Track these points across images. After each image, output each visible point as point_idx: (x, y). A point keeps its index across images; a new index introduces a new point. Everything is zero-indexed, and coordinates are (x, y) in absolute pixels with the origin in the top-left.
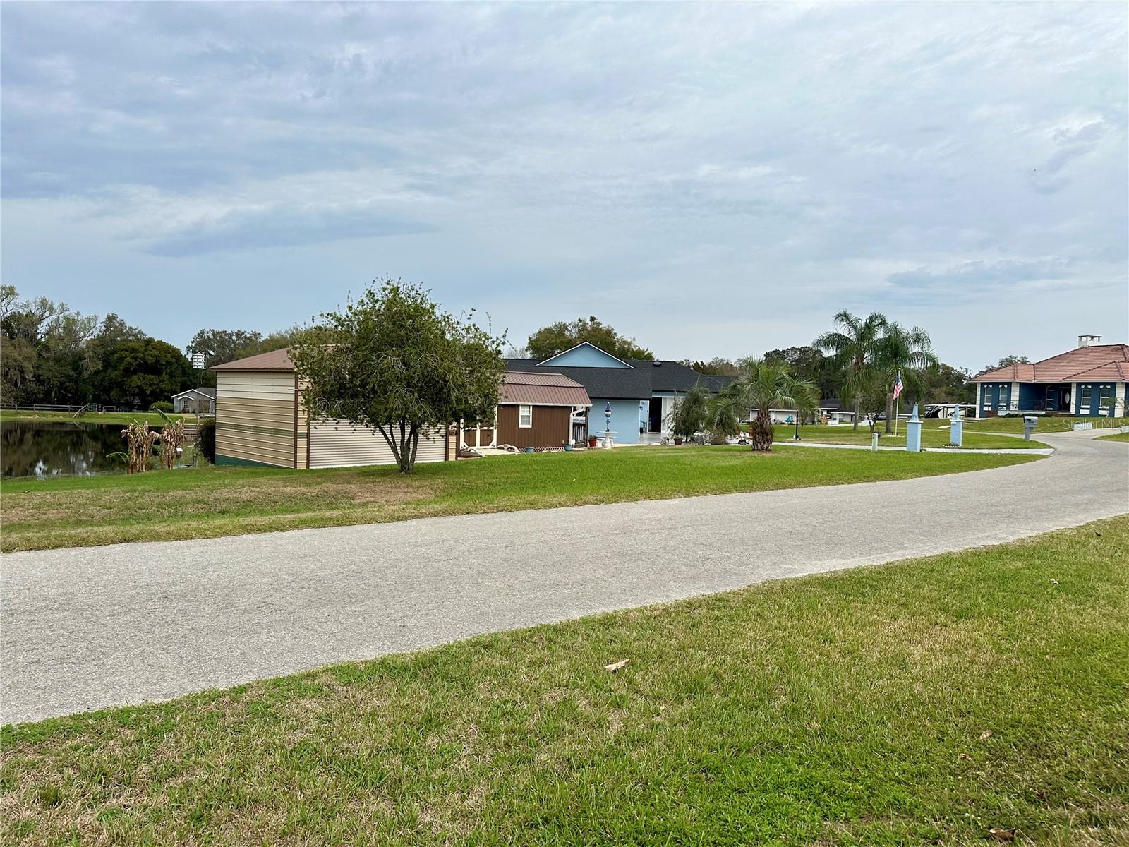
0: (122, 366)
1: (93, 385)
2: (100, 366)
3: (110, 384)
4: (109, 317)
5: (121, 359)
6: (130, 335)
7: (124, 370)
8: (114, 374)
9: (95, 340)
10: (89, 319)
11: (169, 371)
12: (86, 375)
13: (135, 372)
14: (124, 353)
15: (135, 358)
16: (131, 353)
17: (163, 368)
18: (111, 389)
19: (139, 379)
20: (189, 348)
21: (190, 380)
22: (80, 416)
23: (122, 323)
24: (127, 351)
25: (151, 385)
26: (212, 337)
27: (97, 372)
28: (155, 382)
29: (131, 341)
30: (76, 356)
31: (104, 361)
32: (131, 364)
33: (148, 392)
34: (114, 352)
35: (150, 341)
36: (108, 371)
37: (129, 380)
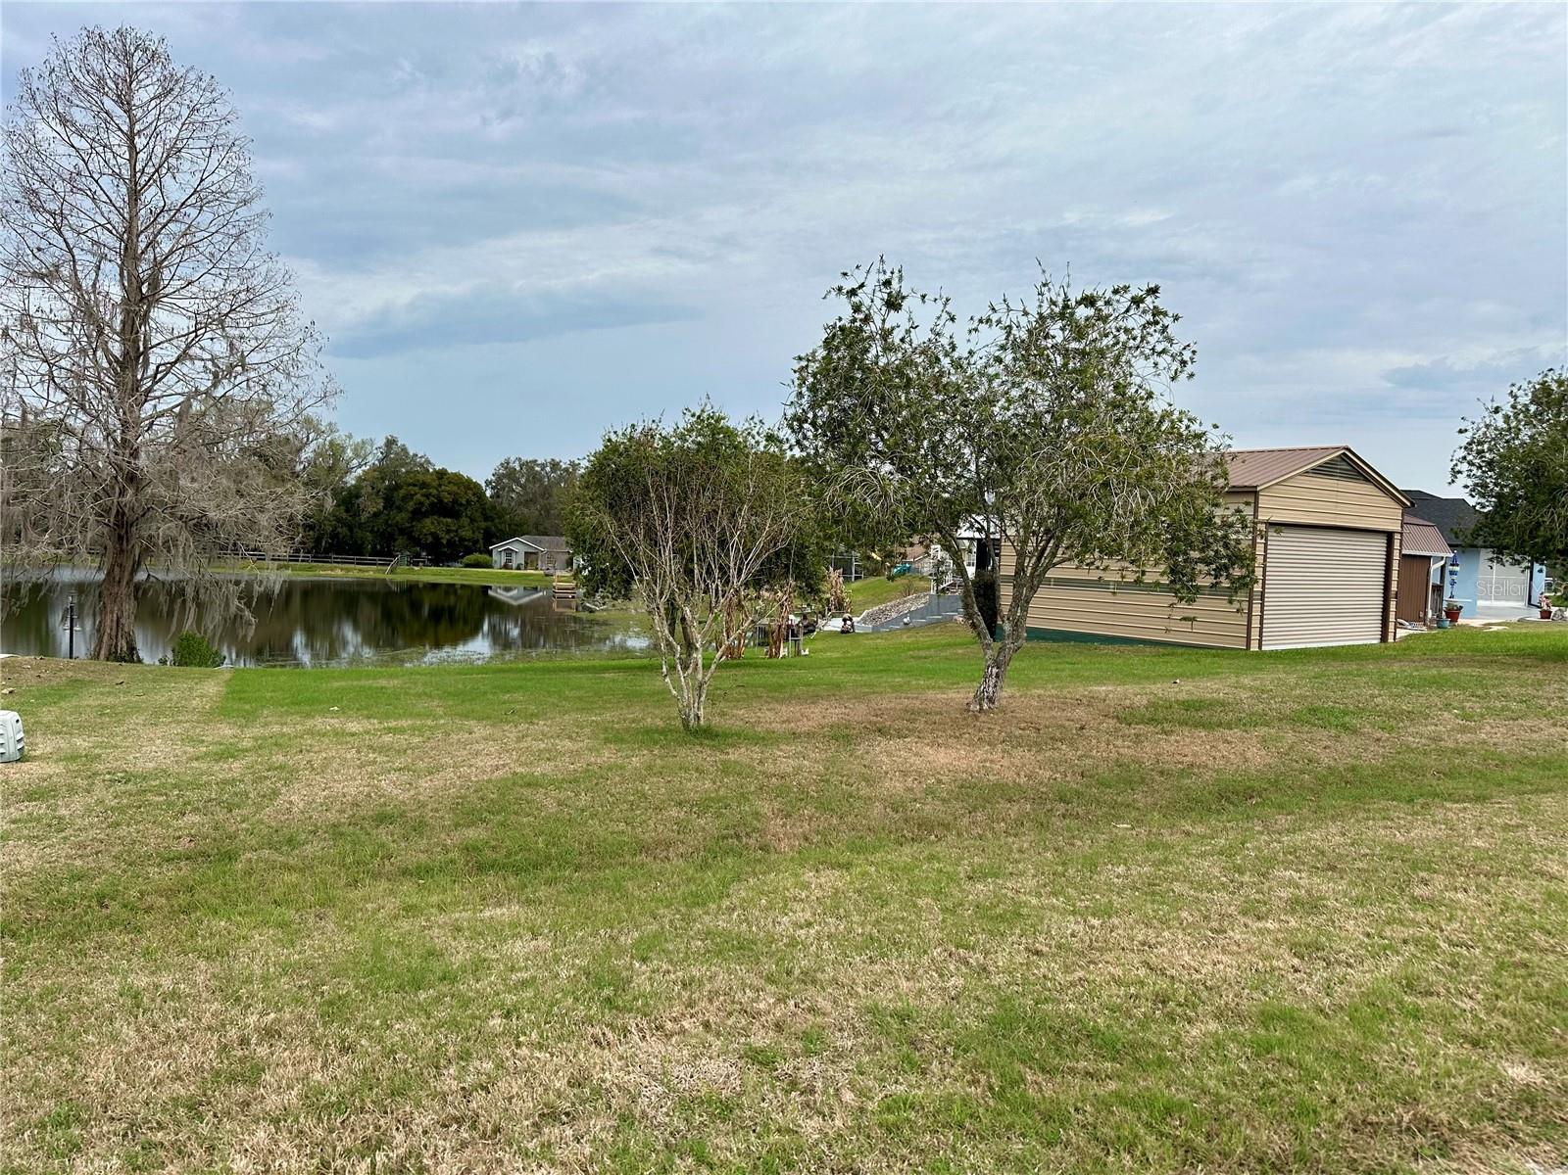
0: (411, 505)
1: (372, 532)
2: (381, 507)
3: (395, 530)
4: (388, 440)
5: (410, 496)
6: (415, 465)
7: (412, 512)
8: (401, 518)
9: (372, 471)
10: (363, 443)
11: (469, 513)
12: (364, 517)
13: (426, 515)
14: (412, 489)
15: (427, 496)
16: (421, 489)
17: (463, 508)
19: (433, 523)
20: (488, 482)
21: (495, 526)
23: (404, 449)
24: (415, 485)
25: (448, 532)
26: (518, 469)
27: (376, 515)
28: (453, 528)
29: (417, 472)
30: (349, 492)
31: (385, 499)
32: (422, 504)
33: (445, 541)
34: (398, 487)
35: (442, 474)
36: (392, 513)
37: (420, 525)
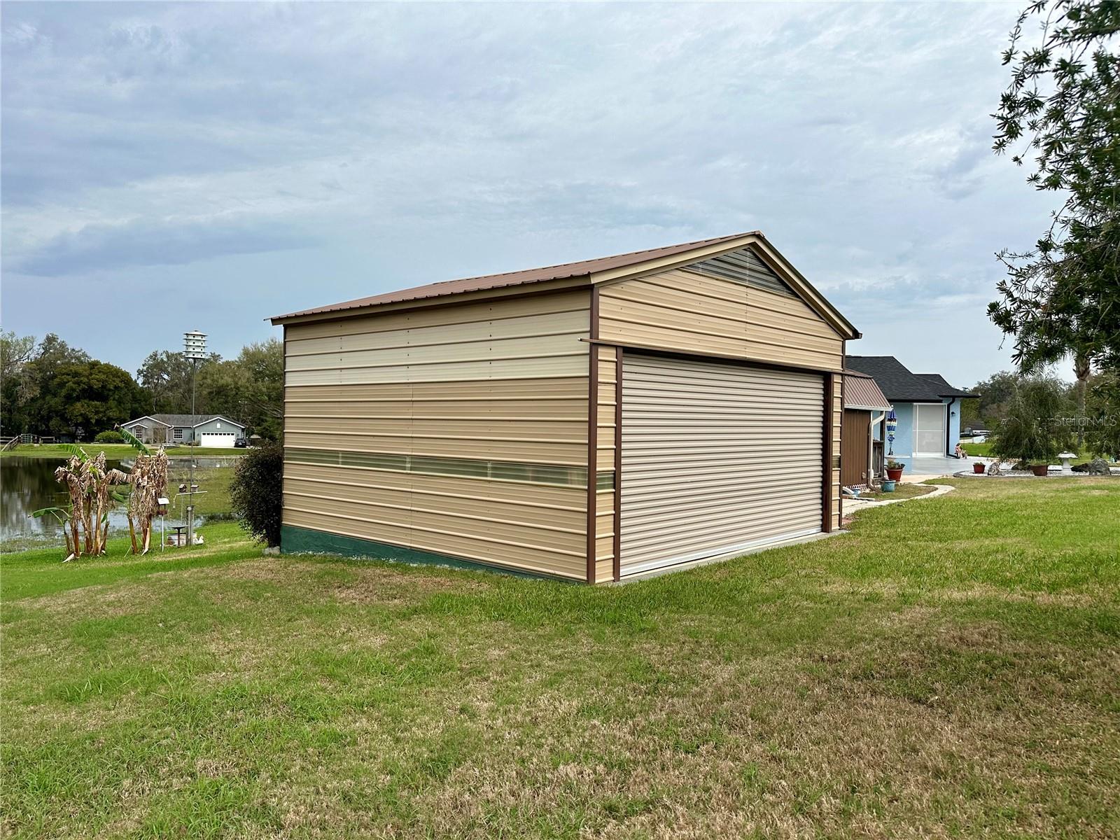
0: (64, 392)
1: (29, 414)
2: (37, 393)
3: (49, 412)
4: (48, 338)
5: (62, 385)
6: (72, 358)
7: (65, 396)
8: (54, 402)
9: (31, 363)
10: (25, 340)
11: (117, 397)
12: (21, 402)
13: (78, 399)
14: (65, 378)
15: (78, 383)
16: (74, 377)
17: (111, 393)
18: (49, 418)
19: (83, 406)
20: (140, 372)
21: (142, 407)
22: (11, 449)
23: (63, 345)
24: (69, 375)
25: (97, 413)
26: (165, 360)
27: (34, 400)
28: (101, 410)
29: (73, 364)
30: (10, 382)
31: (42, 387)
32: (74, 390)
33: (93, 421)
34: (54, 376)
35: (94, 365)
36: (47, 398)
37: (72, 408)
